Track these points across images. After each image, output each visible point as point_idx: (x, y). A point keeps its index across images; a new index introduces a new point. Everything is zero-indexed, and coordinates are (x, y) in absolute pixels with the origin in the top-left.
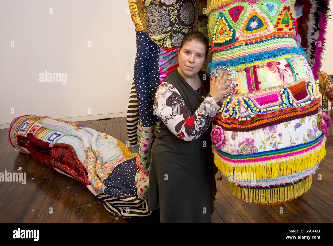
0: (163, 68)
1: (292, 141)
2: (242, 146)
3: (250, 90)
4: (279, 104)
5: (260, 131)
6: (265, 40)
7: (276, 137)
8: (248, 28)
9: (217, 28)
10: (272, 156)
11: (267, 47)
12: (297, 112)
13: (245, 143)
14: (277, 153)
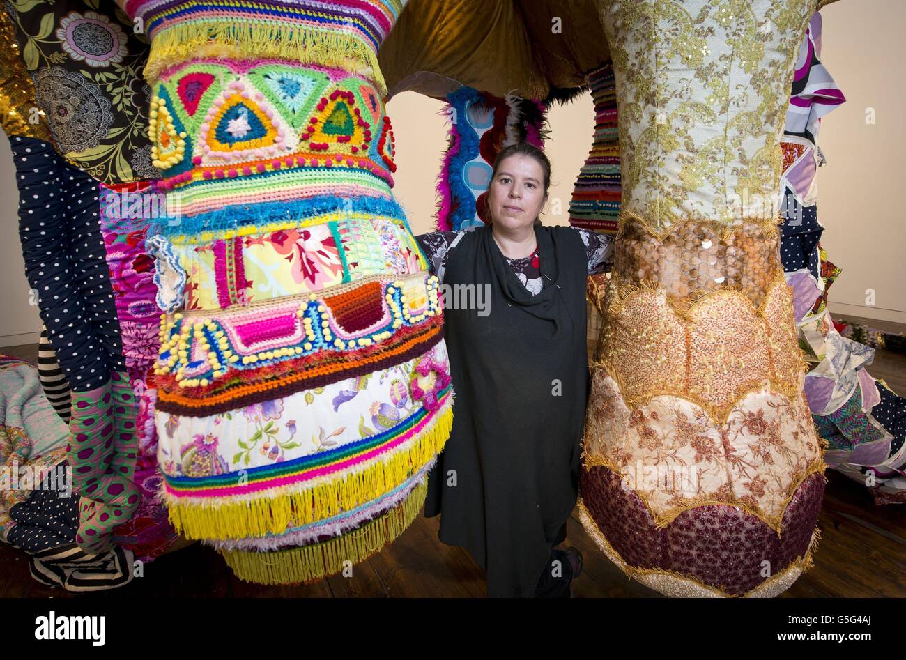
0: (115, 235)
1: (326, 436)
2: (188, 454)
3: (225, 302)
4: (295, 343)
5: (238, 415)
6: (273, 170)
7: (277, 430)
8: (223, 136)
9: (156, 126)
10: (269, 479)
11: (278, 190)
12: (347, 361)
13: (195, 449)
14: (283, 473)
